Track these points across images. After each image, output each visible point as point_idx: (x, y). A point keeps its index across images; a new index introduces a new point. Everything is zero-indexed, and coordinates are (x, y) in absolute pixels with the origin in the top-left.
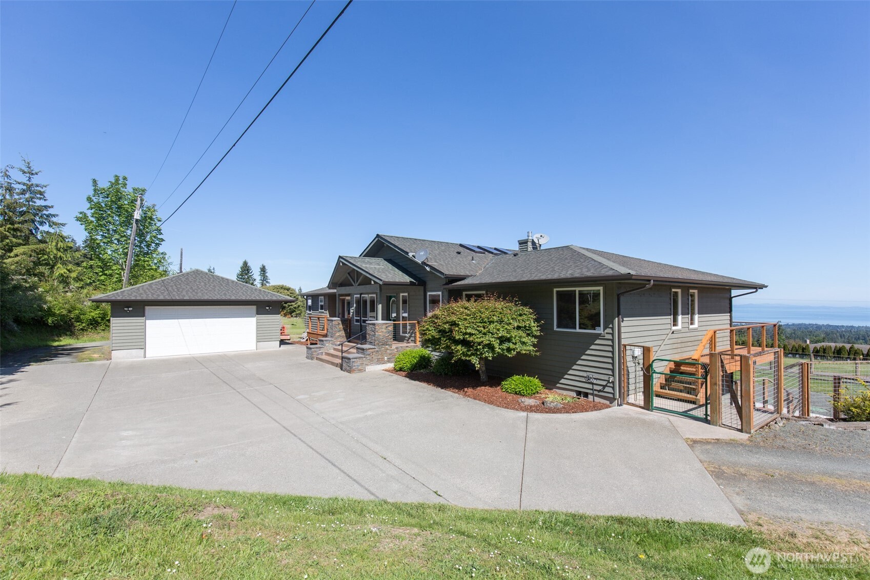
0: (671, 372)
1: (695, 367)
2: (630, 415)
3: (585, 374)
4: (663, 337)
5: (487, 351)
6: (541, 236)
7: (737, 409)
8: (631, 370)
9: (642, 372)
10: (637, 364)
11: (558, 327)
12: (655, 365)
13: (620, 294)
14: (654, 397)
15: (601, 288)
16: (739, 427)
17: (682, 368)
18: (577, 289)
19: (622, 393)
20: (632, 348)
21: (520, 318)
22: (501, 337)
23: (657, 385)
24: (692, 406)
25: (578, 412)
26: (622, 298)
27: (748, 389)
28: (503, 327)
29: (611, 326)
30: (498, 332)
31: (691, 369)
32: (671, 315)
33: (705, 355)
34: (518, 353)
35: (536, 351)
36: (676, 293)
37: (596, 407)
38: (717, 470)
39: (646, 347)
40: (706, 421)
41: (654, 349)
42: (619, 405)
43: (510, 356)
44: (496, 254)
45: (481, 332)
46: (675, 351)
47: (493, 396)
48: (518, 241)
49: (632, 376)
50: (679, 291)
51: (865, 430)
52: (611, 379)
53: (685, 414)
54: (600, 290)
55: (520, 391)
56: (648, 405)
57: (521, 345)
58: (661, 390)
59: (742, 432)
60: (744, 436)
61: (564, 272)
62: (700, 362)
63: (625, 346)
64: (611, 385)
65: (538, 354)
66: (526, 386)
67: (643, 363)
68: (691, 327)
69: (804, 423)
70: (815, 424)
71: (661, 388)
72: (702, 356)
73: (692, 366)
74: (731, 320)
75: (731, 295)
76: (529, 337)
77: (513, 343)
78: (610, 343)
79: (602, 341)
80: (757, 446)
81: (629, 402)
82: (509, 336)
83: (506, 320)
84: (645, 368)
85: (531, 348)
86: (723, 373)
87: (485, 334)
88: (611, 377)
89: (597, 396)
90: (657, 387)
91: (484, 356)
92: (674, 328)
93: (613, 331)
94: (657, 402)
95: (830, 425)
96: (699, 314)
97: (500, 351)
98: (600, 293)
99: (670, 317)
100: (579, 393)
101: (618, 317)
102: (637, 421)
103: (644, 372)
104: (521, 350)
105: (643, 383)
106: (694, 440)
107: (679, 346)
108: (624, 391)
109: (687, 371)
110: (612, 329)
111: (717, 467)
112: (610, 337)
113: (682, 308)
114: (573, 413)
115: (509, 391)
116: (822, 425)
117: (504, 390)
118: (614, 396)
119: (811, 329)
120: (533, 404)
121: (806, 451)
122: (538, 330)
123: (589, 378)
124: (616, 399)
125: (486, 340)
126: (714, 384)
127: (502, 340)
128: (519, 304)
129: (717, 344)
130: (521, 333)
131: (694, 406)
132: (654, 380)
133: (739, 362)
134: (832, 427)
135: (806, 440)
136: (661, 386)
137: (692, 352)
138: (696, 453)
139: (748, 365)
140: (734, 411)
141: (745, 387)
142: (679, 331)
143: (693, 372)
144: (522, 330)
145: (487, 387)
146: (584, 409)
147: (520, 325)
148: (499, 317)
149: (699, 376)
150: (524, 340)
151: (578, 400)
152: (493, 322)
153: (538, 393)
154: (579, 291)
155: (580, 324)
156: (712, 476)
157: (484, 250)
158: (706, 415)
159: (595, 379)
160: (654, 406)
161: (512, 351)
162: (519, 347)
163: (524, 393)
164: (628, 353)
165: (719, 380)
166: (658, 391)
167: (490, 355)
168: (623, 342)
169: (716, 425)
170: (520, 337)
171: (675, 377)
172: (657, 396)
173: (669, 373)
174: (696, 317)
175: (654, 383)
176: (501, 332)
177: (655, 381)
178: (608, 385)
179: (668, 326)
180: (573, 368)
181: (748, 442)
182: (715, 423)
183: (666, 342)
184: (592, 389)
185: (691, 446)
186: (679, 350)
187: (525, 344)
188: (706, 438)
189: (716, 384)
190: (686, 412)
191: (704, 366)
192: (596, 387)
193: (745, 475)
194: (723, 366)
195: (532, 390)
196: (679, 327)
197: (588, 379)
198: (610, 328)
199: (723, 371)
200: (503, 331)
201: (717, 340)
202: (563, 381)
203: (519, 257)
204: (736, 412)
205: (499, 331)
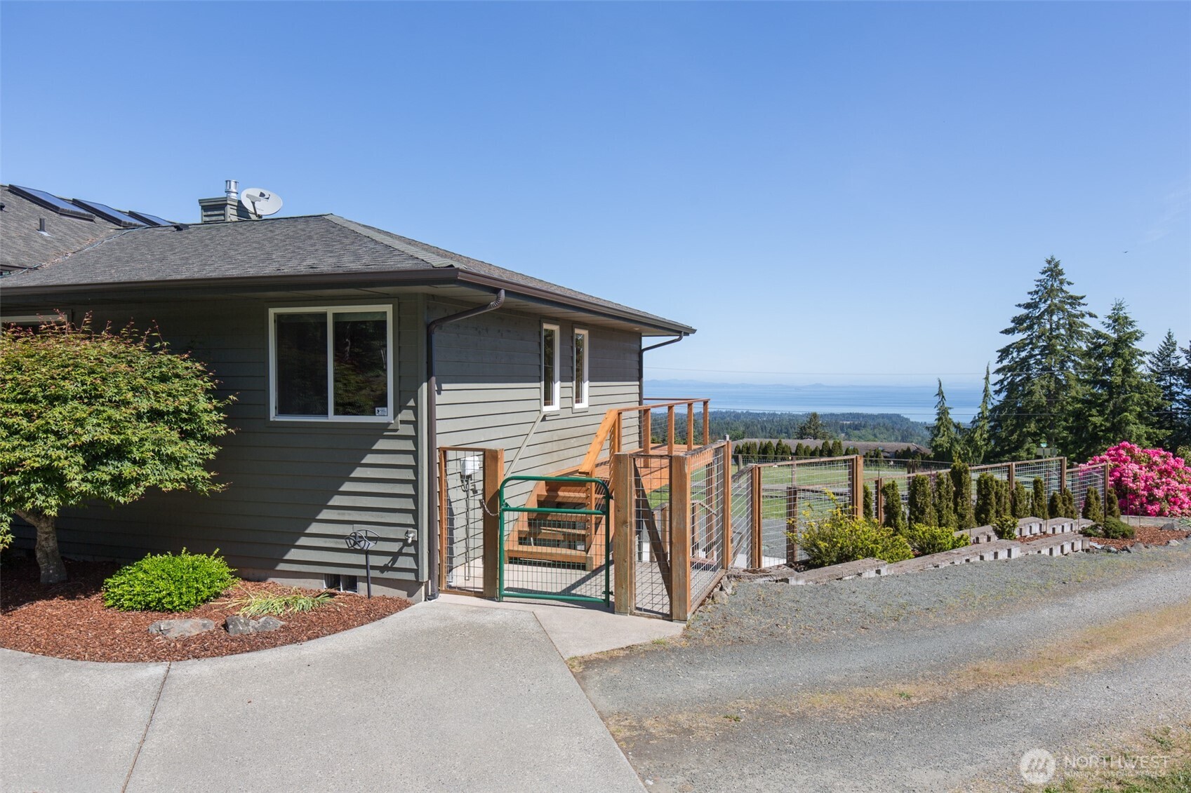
0: (540, 504)
1: (584, 489)
2: (452, 619)
3: (347, 530)
4: (526, 429)
5: (39, 491)
6: (262, 195)
7: (662, 571)
8: (458, 508)
9: (481, 511)
10: (471, 493)
11: (282, 410)
12: (507, 493)
13: (433, 322)
14: (506, 566)
15: (388, 309)
16: (666, 610)
17: (560, 493)
18: (330, 311)
19: (437, 567)
20: (461, 454)
21: (159, 387)
22: (92, 444)
23: (511, 539)
24: (579, 574)
25: (324, 635)
26: (437, 336)
27: (682, 526)
28: (99, 412)
29: (412, 403)
30: (79, 430)
31: (577, 495)
32: (540, 381)
33: (602, 464)
34: (153, 490)
35: (214, 481)
36: (551, 333)
37: (374, 613)
38: (635, 733)
39: (490, 451)
40: (607, 606)
41: (506, 456)
42: (429, 597)
43: (122, 500)
44: (127, 226)
45: (17, 432)
46: (548, 458)
47: (68, 626)
48: (201, 201)
49: (459, 521)
50: (556, 328)
51: (841, 579)
52: (411, 535)
53: (568, 597)
54: (385, 313)
55: (160, 600)
56: (492, 589)
57: (161, 467)
58: (521, 548)
59: (671, 621)
60: (676, 629)
61: (294, 263)
62: (593, 478)
63: (445, 453)
64: (411, 550)
65: (218, 488)
66: (180, 581)
67: (484, 490)
68: (577, 406)
69: (761, 581)
70: (777, 581)
71: (520, 544)
72: (597, 465)
73: (579, 488)
74: (640, 394)
75: (640, 346)
76: (192, 443)
77: (134, 462)
78: (409, 446)
79: (391, 442)
80: (700, 649)
81: (453, 584)
82: (117, 440)
83: (110, 392)
84: (487, 499)
85: (198, 472)
86: (638, 496)
87: (31, 437)
88: (410, 529)
89: (377, 581)
90: (511, 543)
91: (29, 506)
92: (546, 409)
93: (416, 415)
94: (513, 576)
95: (797, 579)
96: (591, 380)
97: (86, 487)
98: (385, 322)
99: (537, 385)
100: (334, 581)
101: (428, 380)
102: (467, 633)
103: (484, 511)
104: (161, 481)
105: (481, 536)
106: (586, 659)
107: (554, 446)
108: (441, 560)
109: (570, 500)
110: (415, 410)
111: (634, 724)
112: (408, 430)
113: (561, 366)
114: (309, 639)
115: (127, 604)
116: (787, 581)
117: (110, 602)
118: (417, 576)
119: (728, 419)
120: (195, 632)
121: (774, 641)
122: (219, 422)
123: (356, 539)
124: (421, 584)
125: (32, 457)
126: (621, 523)
127: (94, 455)
128: (161, 348)
129: (624, 441)
130: (162, 429)
131: (584, 574)
132: (506, 526)
133: (668, 469)
134: (801, 582)
135: (770, 617)
136: (520, 539)
137: (578, 458)
138: (592, 693)
139: (682, 476)
140: (658, 577)
141: (677, 523)
142: (555, 417)
143: (580, 501)
144: (166, 423)
145: (55, 602)
146: (342, 623)
147: (162, 407)
148: (83, 384)
149: (591, 509)
150: (170, 450)
151: (328, 600)
152: (64, 400)
153: (217, 595)
154: (336, 315)
155: (336, 404)
156: (626, 754)
157: (88, 212)
158: (607, 593)
159: (371, 539)
160: (506, 586)
161: (133, 487)
162: (155, 474)
163: (172, 603)
164: (452, 467)
165: (631, 514)
166: (513, 551)
167: (54, 503)
168: (441, 442)
169: (625, 613)
170: (159, 442)
171: (548, 514)
172: (515, 560)
173: (536, 507)
174: (586, 386)
175: (506, 533)
176: (89, 427)
177: (507, 528)
178: (404, 551)
179: (535, 405)
180: (320, 517)
181: (684, 641)
182: (622, 610)
183: (533, 439)
184: (365, 567)
185: (581, 678)
186: (555, 457)
187: (178, 463)
188: (609, 649)
189: (625, 522)
190: (567, 591)
191: (603, 486)
192: (375, 561)
193: (689, 731)
194: (638, 482)
195: (198, 590)
196: (555, 407)
197: (355, 543)
198: (410, 408)
199: (637, 491)
200: (99, 425)
201: (624, 432)
202: (293, 554)
203: (190, 233)
204: (661, 580)
205: (82, 426)
